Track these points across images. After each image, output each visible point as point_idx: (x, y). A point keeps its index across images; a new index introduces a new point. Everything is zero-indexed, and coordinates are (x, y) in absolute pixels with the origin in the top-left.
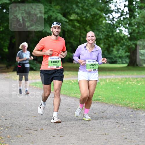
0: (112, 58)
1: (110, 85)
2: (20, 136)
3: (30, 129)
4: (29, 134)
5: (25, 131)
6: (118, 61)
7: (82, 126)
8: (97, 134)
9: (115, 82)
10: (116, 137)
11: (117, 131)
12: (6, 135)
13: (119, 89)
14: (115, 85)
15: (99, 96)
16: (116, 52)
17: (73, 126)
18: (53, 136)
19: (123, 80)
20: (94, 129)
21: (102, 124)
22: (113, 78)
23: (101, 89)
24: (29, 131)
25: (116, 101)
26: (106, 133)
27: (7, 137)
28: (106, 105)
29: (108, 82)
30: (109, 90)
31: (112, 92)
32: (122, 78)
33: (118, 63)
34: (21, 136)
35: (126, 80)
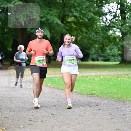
0: (105, 57)
1: (104, 80)
2: (22, 127)
3: (31, 121)
4: (31, 125)
5: (27, 122)
6: (111, 59)
7: (78, 117)
8: (92, 125)
9: (109, 78)
10: (109, 128)
11: (110, 122)
12: (10, 126)
13: (112, 84)
14: (108, 80)
15: (94, 90)
16: (109, 51)
17: (71, 118)
18: (53, 127)
19: (116, 76)
20: (89, 120)
21: (96, 116)
22: (106, 75)
23: (95, 85)
24: (31, 122)
25: (109, 95)
26: (100, 124)
27: (11, 128)
28: (101, 99)
29: (102, 78)
30: (103, 85)
31: (105, 87)
32: (115, 75)
33: (111, 61)
34: (24, 127)
35: (118, 76)
